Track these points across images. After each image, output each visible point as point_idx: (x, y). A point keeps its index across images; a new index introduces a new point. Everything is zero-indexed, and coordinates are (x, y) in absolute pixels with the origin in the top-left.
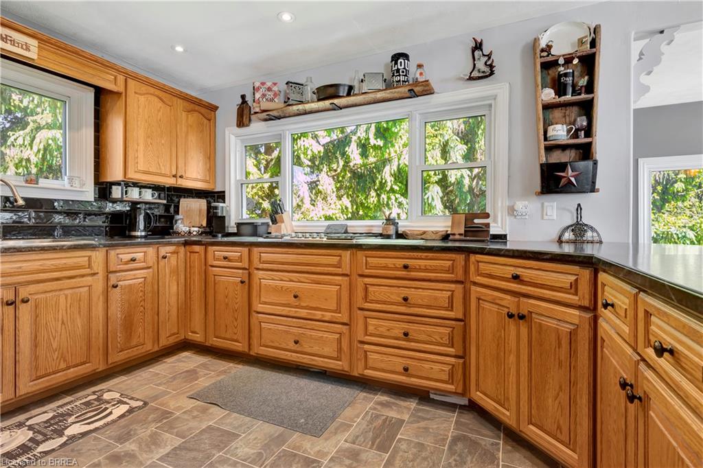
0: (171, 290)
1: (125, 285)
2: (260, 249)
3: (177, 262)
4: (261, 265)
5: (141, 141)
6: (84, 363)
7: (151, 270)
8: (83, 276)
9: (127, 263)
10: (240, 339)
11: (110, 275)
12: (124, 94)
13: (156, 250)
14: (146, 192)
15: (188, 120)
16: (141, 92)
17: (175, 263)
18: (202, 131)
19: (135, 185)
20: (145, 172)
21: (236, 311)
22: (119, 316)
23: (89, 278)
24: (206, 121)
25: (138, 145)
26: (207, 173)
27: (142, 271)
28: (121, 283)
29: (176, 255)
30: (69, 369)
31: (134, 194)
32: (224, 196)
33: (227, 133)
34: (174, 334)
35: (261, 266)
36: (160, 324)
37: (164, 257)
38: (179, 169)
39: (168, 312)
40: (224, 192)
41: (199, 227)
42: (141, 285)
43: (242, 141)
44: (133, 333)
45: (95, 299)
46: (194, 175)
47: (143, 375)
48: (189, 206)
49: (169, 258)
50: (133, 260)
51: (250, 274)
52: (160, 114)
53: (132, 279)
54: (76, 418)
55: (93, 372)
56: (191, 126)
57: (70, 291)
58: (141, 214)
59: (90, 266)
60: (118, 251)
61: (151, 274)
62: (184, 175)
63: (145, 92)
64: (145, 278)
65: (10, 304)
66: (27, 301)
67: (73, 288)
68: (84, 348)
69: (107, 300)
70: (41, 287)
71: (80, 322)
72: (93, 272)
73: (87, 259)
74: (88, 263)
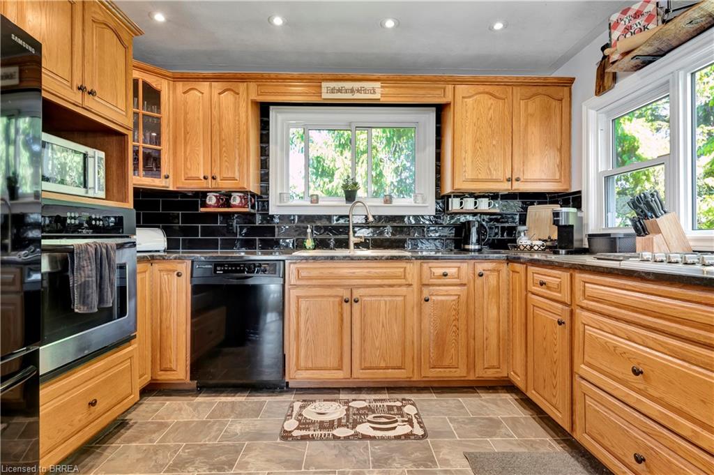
0: (491, 315)
1: (437, 300)
2: (583, 275)
3: (498, 282)
4: (586, 301)
5: (469, 148)
6: (399, 368)
7: (466, 288)
8: (400, 286)
9: (439, 277)
10: (560, 406)
11: (423, 288)
12: (452, 104)
13: (472, 266)
14: (482, 201)
15: (527, 107)
16: (470, 95)
17: (495, 283)
18: (549, 118)
19: (472, 195)
20: (473, 181)
21: (555, 363)
22: (432, 331)
23: (404, 289)
24: (554, 103)
25: (466, 153)
26: (557, 170)
27: (455, 288)
28: (434, 298)
29: (496, 274)
30: (388, 369)
31: (469, 204)
32: (580, 197)
33: (584, 108)
34: (493, 367)
35: (585, 303)
36: (476, 350)
37: (481, 275)
38: (515, 171)
39: (487, 339)
40: (580, 192)
41: (544, 241)
42: (454, 302)
43: (608, 113)
44: (445, 352)
45: (409, 309)
46: (537, 176)
47: (450, 402)
48: (537, 213)
49: (487, 276)
50: (445, 275)
51: (572, 313)
52: (491, 111)
53: (445, 295)
54: (374, 417)
55: (408, 379)
56: (532, 115)
57: (390, 298)
58: (474, 226)
59: (405, 278)
60: (430, 265)
61: (465, 293)
62: (521, 177)
63: (474, 93)
64: (459, 295)
65: (346, 302)
66: (356, 302)
67: (391, 296)
68: (400, 354)
69: (420, 312)
70: (367, 291)
71: (396, 329)
72: (407, 283)
73: (402, 270)
74: (403, 274)
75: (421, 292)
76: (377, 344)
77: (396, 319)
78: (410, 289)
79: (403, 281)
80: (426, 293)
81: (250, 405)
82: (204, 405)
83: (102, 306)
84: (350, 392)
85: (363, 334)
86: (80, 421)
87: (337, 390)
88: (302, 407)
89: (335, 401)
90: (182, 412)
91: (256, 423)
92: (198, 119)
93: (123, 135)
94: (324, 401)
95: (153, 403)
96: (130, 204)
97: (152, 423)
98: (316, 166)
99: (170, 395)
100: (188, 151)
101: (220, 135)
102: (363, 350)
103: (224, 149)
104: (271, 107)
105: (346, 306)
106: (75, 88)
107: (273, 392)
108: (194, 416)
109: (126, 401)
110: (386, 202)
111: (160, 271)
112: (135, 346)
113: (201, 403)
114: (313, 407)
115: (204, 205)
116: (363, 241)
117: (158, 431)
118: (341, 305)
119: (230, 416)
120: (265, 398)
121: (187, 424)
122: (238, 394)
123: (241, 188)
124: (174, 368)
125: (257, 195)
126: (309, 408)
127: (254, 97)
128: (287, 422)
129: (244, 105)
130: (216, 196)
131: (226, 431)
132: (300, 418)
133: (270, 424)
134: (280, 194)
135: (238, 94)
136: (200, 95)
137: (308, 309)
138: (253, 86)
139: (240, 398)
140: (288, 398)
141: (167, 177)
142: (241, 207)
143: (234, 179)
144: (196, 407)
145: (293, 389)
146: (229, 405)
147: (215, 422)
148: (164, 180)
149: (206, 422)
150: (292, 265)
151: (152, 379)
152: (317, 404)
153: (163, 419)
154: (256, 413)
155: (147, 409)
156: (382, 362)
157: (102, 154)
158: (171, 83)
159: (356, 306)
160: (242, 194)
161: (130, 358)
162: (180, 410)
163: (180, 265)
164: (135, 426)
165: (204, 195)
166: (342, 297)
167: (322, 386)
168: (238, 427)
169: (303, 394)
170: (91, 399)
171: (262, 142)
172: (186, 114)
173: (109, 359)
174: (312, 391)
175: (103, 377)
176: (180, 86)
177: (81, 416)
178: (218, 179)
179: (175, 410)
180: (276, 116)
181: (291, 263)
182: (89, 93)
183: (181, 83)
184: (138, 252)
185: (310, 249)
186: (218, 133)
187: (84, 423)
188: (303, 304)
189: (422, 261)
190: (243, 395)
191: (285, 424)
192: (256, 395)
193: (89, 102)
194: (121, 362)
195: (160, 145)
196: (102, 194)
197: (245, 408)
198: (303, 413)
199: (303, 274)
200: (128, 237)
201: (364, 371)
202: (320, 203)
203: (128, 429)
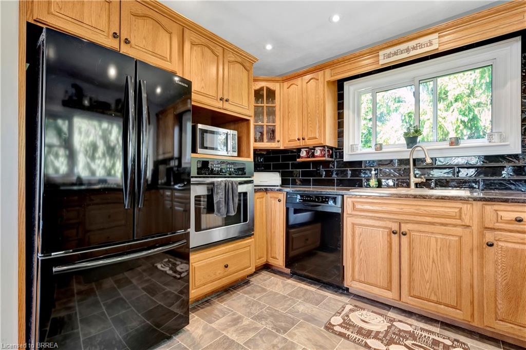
1: (507, 247)
8: (454, 225)
11: (485, 232)
22: (499, 280)
23: (460, 229)
28: (501, 244)
30: (440, 304)
45: (465, 250)
50: (519, 220)
53: (519, 243)
54: (413, 344)
57: (442, 237)
59: (461, 218)
65: (394, 233)
66: (405, 235)
67: (443, 234)
68: (454, 293)
69: (482, 256)
70: (416, 227)
71: (450, 268)
72: (464, 224)
73: (457, 210)
74: (458, 214)
75: (483, 235)
76: (427, 277)
77: (449, 258)
78: (468, 230)
79: (458, 222)
80: (489, 237)
81: (316, 296)
82: (290, 286)
83: (228, 215)
84: (400, 313)
85: (411, 265)
86: (219, 274)
87: (389, 307)
88: (351, 311)
89: (381, 315)
90: (277, 286)
91: (314, 309)
92: (295, 102)
93: (248, 120)
94: (372, 312)
95: (265, 275)
96: (251, 159)
97: (260, 287)
98: (407, 121)
99: (276, 274)
100: (289, 124)
101: (307, 110)
102: (411, 280)
103: (310, 119)
104: (345, 83)
105: (395, 238)
106: (219, 100)
107: (336, 292)
108: (281, 291)
109: (246, 270)
110: (451, 144)
111: (271, 197)
112: (253, 239)
113: (288, 284)
114: (360, 314)
115: (299, 157)
116: (424, 181)
117: (260, 293)
118: (389, 235)
119: (301, 298)
120: (329, 294)
121: (276, 294)
122: (312, 285)
123: (320, 144)
124: (278, 258)
125: (335, 148)
126: (357, 313)
127: (328, 78)
128: (334, 317)
129: (322, 86)
130: (306, 151)
131: (293, 307)
132: (346, 318)
133: (322, 314)
134: (351, 145)
135: (318, 80)
136: (297, 87)
137: (361, 234)
138: (328, 71)
139: (312, 289)
140: (344, 299)
141: (278, 142)
142: (321, 157)
143: (316, 138)
144: (285, 285)
145: (351, 294)
146: (304, 291)
147: (290, 299)
148: (278, 143)
149: (285, 297)
150: (348, 199)
151: (267, 261)
152: (365, 312)
153: (266, 286)
154: (317, 303)
155: (261, 278)
156: (433, 294)
157: (236, 132)
158: (282, 84)
159: (404, 238)
160: (321, 148)
161: (249, 246)
162: (277, 284)
163: (280, 195)
164: (252, 285)
165: (299, 150)
166: (391, 229)
167: (376, 300)
168: (303, 307)
169: (358, 300)
170: (226, 264)
171: (339, 109)
172: (289, 101)
173: (237, 244)
174: (366, 301)
175: (232, 253)
176: (286, 85)
177: (220, 271)
178: (306, 139)
179: (273, 283)
180: (349, 89)
181: (347, 197)
182: (226, 101)
183: (286, 83)
184: (255, 186)
185: (373, 187)
186: (306, 109)
187: (221, 275)
188: (358, 230)
189: (484, 203)
190: (315, 286)
191: (333, 318)
192: (324, 290)
193: (226, 105)
194: (245, 247)
195: (274, 123)
196: (236, 154)
197: (312, 296)
198: (350, 315)
199: (359, 206)
200: (250, 177)
201: (413, 298)
202: (384, 150)
203: (248, 286)
